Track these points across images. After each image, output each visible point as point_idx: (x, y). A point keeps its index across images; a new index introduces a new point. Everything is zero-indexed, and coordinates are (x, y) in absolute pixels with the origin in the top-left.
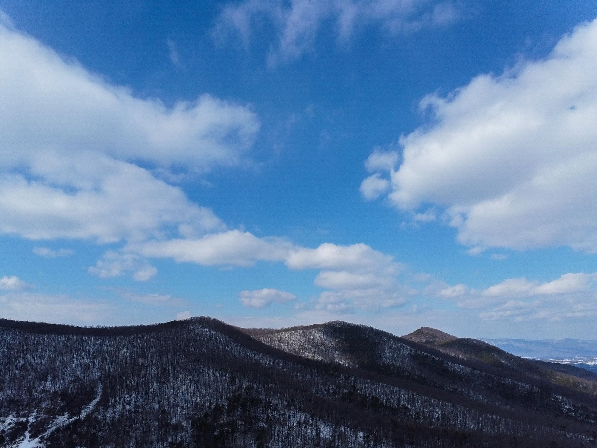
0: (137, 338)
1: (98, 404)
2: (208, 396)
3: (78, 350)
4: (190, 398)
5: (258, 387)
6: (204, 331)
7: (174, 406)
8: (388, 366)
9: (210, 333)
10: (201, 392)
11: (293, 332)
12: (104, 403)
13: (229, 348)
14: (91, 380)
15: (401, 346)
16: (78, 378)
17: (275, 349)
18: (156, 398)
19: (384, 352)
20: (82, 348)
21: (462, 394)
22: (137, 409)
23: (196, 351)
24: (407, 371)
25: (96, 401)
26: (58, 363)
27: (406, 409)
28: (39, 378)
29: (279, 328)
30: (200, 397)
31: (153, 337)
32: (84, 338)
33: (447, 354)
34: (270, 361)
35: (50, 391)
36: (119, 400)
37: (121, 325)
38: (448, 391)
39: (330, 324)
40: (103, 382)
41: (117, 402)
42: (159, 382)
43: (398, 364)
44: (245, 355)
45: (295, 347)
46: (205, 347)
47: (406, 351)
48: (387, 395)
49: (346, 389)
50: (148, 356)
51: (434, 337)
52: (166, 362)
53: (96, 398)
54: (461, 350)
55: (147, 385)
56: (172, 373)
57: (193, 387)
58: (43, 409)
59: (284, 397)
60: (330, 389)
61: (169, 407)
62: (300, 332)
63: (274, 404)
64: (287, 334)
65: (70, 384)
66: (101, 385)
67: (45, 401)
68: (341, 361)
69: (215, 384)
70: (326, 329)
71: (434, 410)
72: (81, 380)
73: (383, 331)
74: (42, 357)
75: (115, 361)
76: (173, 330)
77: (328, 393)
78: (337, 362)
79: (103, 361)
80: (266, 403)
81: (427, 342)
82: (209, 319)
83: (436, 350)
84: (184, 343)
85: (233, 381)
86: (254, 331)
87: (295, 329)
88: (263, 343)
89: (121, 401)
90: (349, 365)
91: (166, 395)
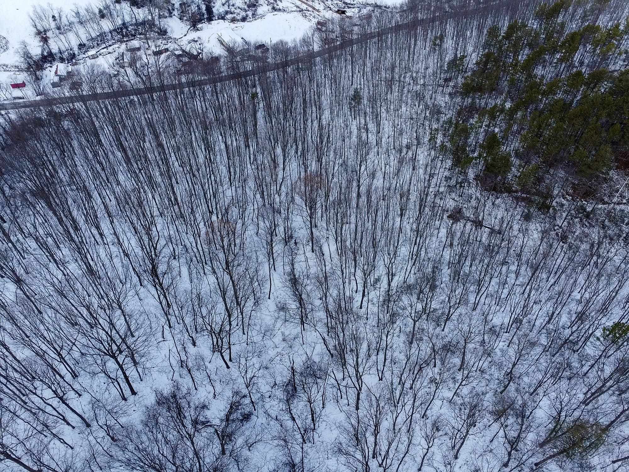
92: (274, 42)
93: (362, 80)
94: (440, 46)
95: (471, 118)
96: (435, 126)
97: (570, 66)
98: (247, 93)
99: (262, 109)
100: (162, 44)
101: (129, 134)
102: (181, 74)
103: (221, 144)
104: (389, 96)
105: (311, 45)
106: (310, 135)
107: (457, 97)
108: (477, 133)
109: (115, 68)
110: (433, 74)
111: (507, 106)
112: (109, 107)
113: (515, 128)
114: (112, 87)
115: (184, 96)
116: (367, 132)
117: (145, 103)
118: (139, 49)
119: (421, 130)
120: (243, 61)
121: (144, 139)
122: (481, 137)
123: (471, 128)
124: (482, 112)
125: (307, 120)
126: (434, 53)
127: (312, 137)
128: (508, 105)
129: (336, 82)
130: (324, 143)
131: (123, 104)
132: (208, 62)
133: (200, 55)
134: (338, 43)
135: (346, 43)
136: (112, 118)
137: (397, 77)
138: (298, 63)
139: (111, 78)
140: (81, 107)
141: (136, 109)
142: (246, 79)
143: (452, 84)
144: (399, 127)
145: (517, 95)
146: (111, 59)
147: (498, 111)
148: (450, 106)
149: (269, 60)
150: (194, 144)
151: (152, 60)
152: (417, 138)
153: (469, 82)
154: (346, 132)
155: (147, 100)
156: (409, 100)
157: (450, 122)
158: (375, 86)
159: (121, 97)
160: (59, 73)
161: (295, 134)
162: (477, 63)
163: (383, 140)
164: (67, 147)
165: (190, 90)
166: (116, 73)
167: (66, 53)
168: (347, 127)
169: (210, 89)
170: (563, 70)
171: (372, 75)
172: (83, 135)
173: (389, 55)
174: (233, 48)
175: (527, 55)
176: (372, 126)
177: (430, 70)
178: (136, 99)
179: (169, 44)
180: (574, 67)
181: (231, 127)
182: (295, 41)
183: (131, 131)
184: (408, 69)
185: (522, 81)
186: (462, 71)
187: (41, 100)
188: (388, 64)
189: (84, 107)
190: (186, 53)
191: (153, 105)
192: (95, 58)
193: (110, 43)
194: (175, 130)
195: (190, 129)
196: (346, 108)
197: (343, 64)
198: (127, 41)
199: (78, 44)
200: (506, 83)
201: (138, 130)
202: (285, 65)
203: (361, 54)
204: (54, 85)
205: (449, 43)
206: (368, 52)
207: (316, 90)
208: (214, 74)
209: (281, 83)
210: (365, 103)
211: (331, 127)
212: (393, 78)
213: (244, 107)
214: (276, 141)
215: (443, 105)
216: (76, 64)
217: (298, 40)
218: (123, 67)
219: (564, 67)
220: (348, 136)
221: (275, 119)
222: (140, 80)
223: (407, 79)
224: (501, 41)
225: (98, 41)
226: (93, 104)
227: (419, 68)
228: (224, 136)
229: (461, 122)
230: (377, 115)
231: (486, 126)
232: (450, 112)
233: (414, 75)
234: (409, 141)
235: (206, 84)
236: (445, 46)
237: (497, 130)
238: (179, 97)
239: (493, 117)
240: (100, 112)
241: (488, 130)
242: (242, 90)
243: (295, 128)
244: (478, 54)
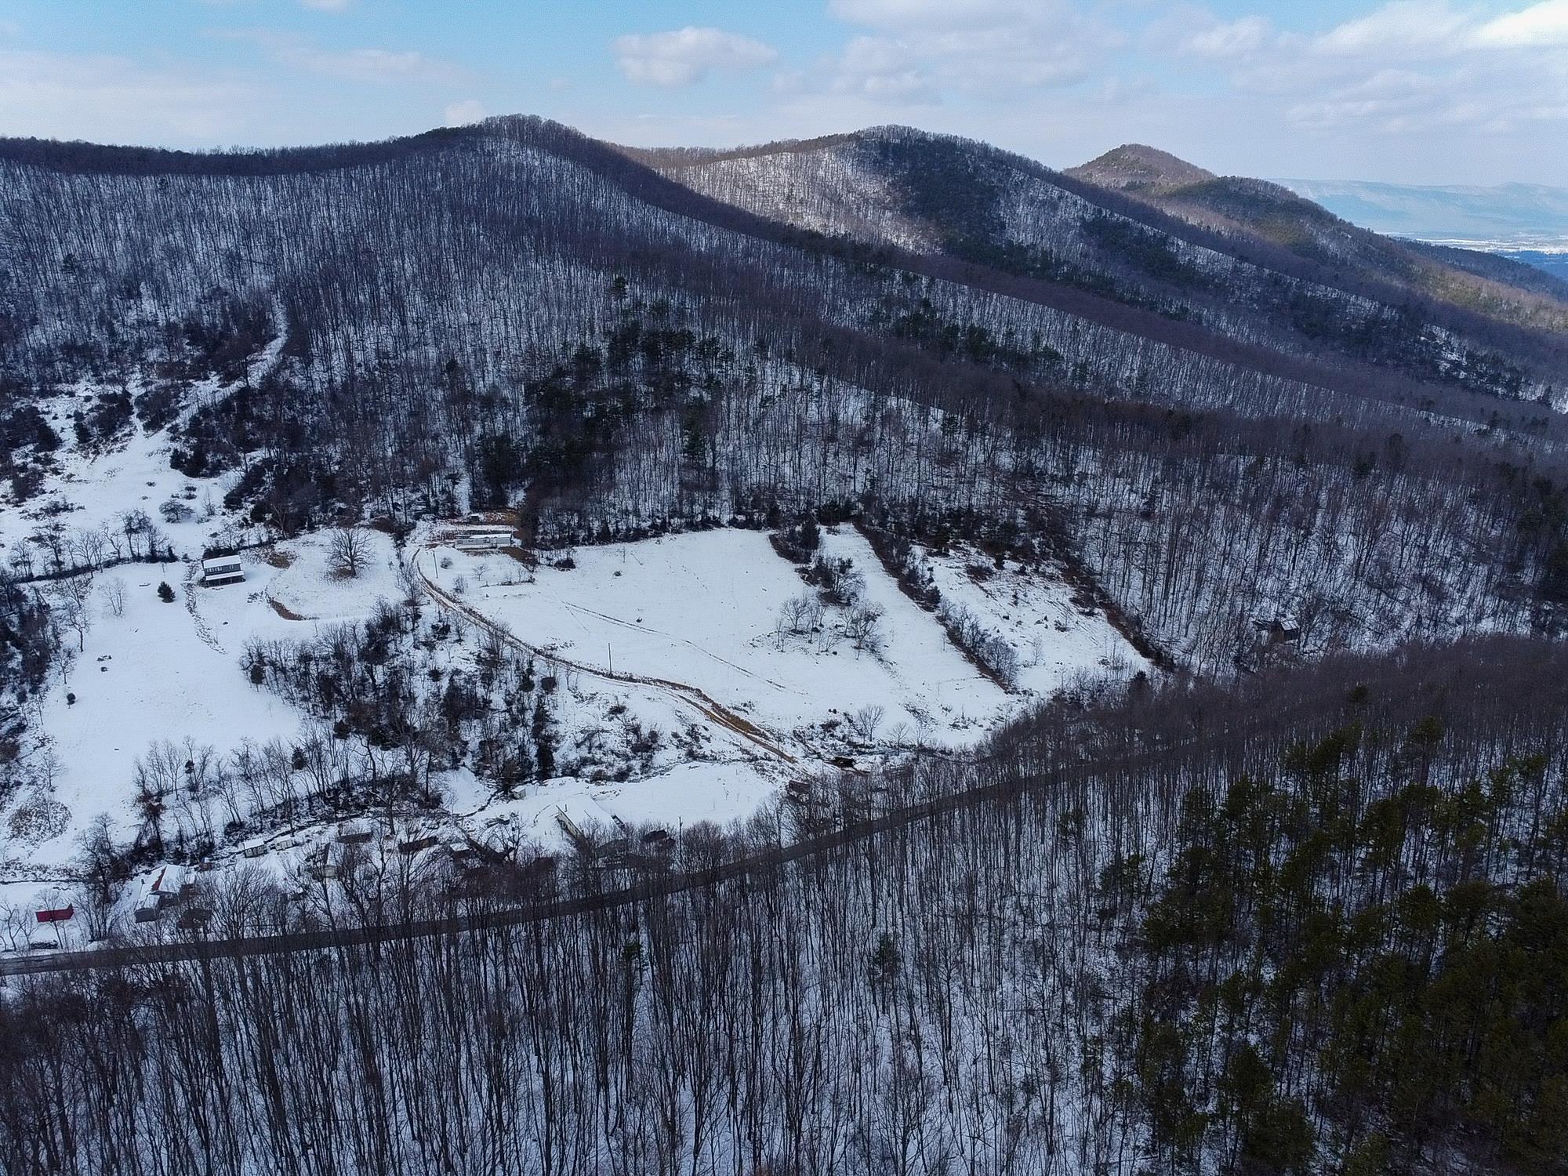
0: (349, 178)
1: (286, 350)
2: (558, 326)
3: (199, 216)
4: (513, 333)
5: (683, 303)
6: (527, 156)
7: (474, 352)
8: (1021, 249)
9: (542, 162)
10: (539, 317)
11: (770, 158)
12: (299, 347)
13: (599, 203)
14: (251, 292)
15: (1060, 198)
16: (219, 288)
17: (723, 204)
18: (428, 334)
19: (1014, 214)
20: (207, 211)
21: (1200, 322)
22: (386, 361)
23: (513, 210)
24: (1068, 262)
25: (278, 344)
26: (157, 253)
27: (1053, 356)
28: (119, 290)
29: (732, 146)
30: (537, 328)
31: (392, 174)
32: (204, 181)
33: (1180, 220)
34: (710, 238)
35: (156, 324)
36: (335, 340)
37: (296, 145)
38: (1166, 313)
39: (870, 134)
40: (284, 296)
41: (331, 346)
42: (428, 296)
43: (1046, 244)
44: (643, 223)
45: (776, 200)
46: (535, 202)
47: (1074, 209)
48: (1008, 323)
49: (907, 308)
50: (388, 229)
51: (1150, 171)
52: (439, 241)
53: (275, 337)
54: (1219, 210)
55: (398, 302)
56: (457, 272)
57: (515, 304)
58: (152, 365)
59: (748, 329)
60: (865, 309)
61: (463, 355)
62: (788, 157)
63: (725, 344)
64: (753, 164)
65: (202, 306)
66: (281, 305)
67: (152, 347)
68: (898, 237)
69: (571, 296)
70: (860, 148)
71: (1122, 360)
72: (226, 294)
73: (1014, 155)
74: (109, 238)
75: (304, 242)
76: (441, 154)
77: (861, 320)
78: (886, 240)
79: (272, 242)
80: (704, 342)
81: (1131, 187)
82: (534, 121)
83: (1151, 208)
84: (478, 192)
85: (618, 289)
86: (663, 153)
87: (774, 148)
88: (688, 190)
89: (340, 342)
90: (917, 248)
91: (450, 327)
92: (688, 825)
93: (899, 914)
94: (1079, 836)
95: (1180, 1007)
96: (1092, 1031)
97: (1396, 876)
98: (614, 946)
99: (649, 986)
100: (423, 827)
101: (299, 1044)
102: (458, 897)
103: (535, 1076)
104: (967, 954)
105: (774, 833)
106: (769, 1055)
107: (1137, 957)
108: (1204, 1049)
109: (301, 879)
110: (1071, 901)
111: (1267, 976)
112: (264, 974)
113: (1300, 1033)
114: (283, 923)
115: (456, 950)
116: (918, 1048)
117: (356, 966)
118: (367, 837)
119: (1056, 1042)
120: (610, 867)
121: (335, 1060)
122: (1216, 1058)
123: (1186, 1035)
124: (1207, 992)
125: (762, 1015)
126: (1066, 850)
127: (774, 1060)
128: (1268, 974)
129: (835, 919)
130: (806, 1076)
131: (302, 966)
132: (528, 869)
133: (511, 854)
134: (838, 830)
135: (857, 829)
136: (264, 1001)
137: (982, 906)
138: (743, 874)
139: (286, 901)
140: (191, 972)
141: (329, 981)
142: (614, 912)
143: (1118, 923)
144: (1000, 1033)
145: (1286, 949)
146: (296, 858)
147: (1246, 989)
148: (1122, 978)
149: (674, 867)
150: (464, 1077)
151: (393, 863)
152: (1051, 1064)
153: (1161, 917)
154: (863, 1048)
155: (364, 958)
156: (1018, 963)
157: (1128, 1017)
158: (932, 929)
159: (299, 950)
160: (162, 888)
161: (731, 1052)
162: (1172, 873)
163: (962, 1068)
164: (126, 1077)
165: (473, 936)
166: (301, 890)
167: (194, 842)
168: (865, 1032)
169: (523, 934)
170: (1383, 886)
171: (922, 902)
172: (179, 1044)
173: (958, 856)
174: (590, 838)
175: (1287, 852)
176: (929, 1031)
177: (1062, 892)
178: (335, 956)
179: (442, 828)
180: (1406, 877)
181: (565, 1032)
182: (736, 823)
183: (306, 1037)
184: (1005, 888)
185: (1289, 914)
186: (1140, 893)
187: (99, 952)
188: (957, 877)
189: (200, 971)
190: (478, 847)
191: (375, 971)
192: (258, 855)
193: (303, 822)
194: (419, 1037)
195: (457, 1035)
196: (861, 983)
197: (851, 877)
198: (343, 819)
199: (226, 823)
200: (1251, 918)
201: (323, 1035)
202: (710, 878)
203: (893, 853)
204: (143, 915)
205: (1098, 829)
206: (909, 849)
207: (784, 937)
208: (538, 899)
209: (699, 920)
210: (909, 970)
211: (823, 1032)
212: (973, 908)
213: (603, 979)
214: (680, 1071)
215: (1106, 975)
216: (210, 867)
217: (744, 823)
218: (320, 878)
219: (1384, 880)
220: (869, 1059)
221: (680, 1011)
222: (354, 909)
223: (1008, 912)
224: (1218, 822)
225: (275, 817)
226: (225, 965)
227: (1035, 887)
228: (543, 1054)
229: (1157, 1019)
230: (942, 1001)
231: (1223, 1028)
232: (1127, 992)
233: (1025, 902)
234: (1029, 1070)
235: (515, 922)
236: (1088, 834)
237: (1253, 1039)
238: (444, 952)
239: (1236, 1007)
240: (237, 985)
241: (1230, 1039)
242: (603, 937)
243: (730, 1036)
244: (1171, 852)
